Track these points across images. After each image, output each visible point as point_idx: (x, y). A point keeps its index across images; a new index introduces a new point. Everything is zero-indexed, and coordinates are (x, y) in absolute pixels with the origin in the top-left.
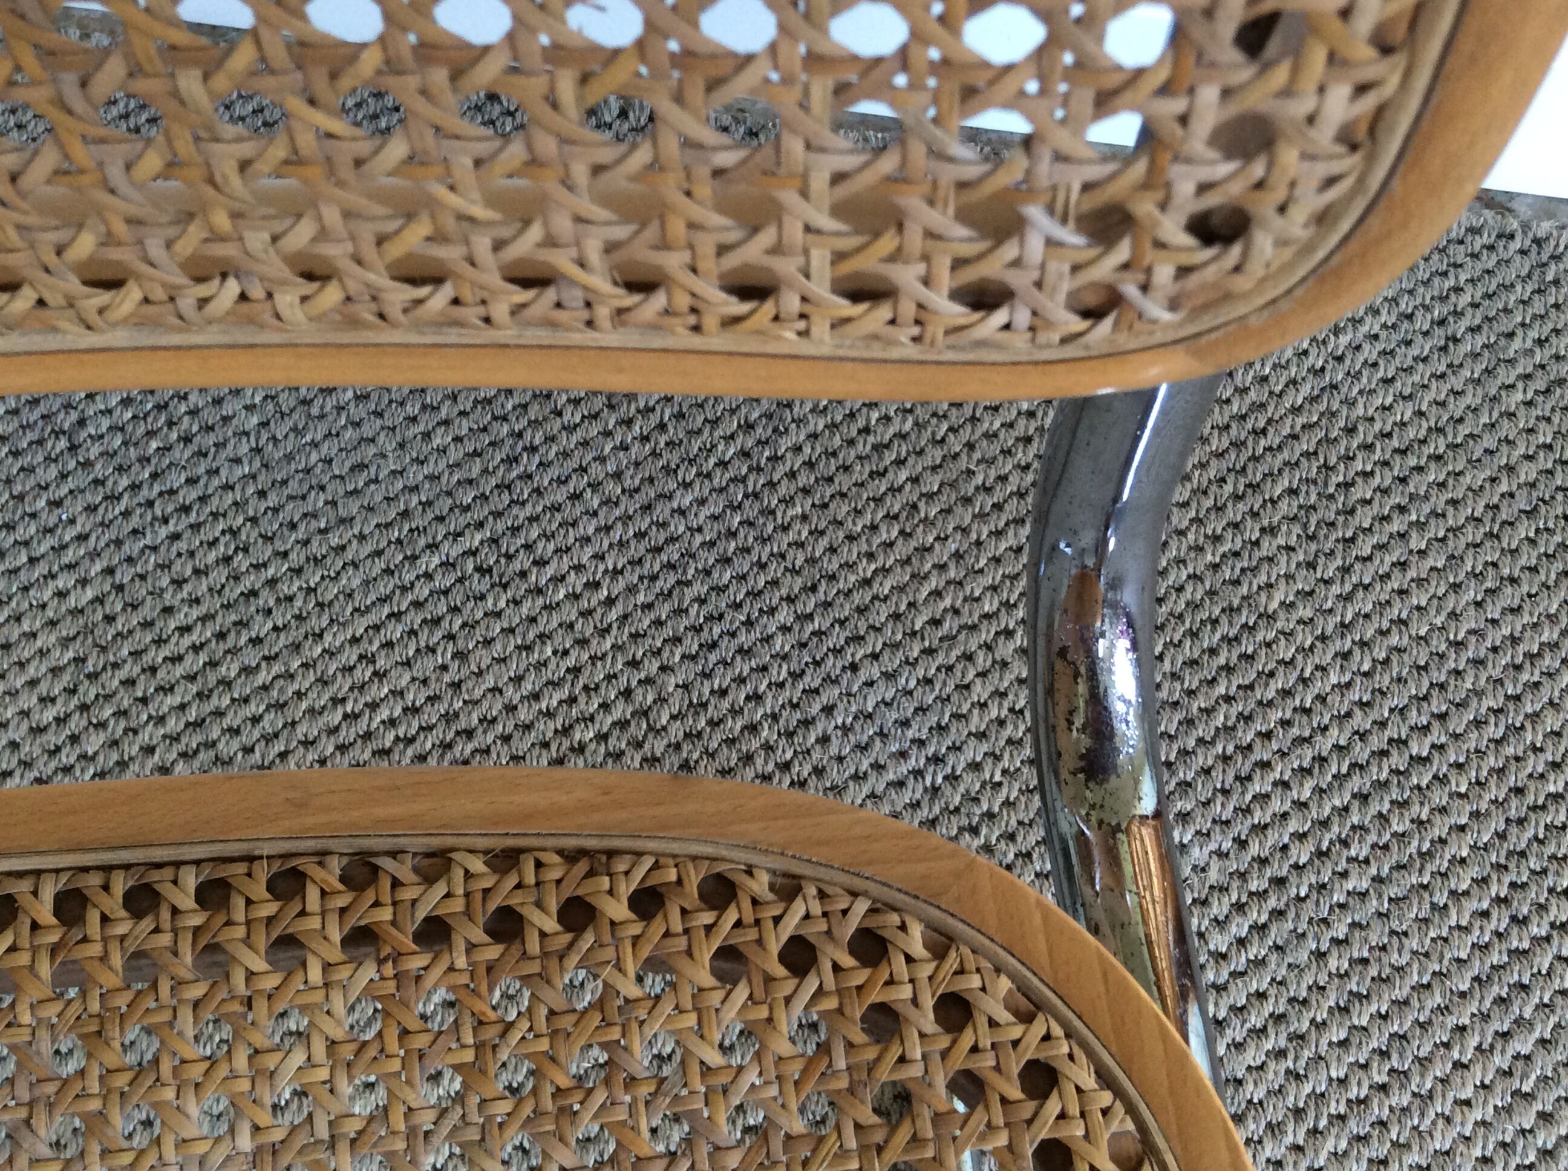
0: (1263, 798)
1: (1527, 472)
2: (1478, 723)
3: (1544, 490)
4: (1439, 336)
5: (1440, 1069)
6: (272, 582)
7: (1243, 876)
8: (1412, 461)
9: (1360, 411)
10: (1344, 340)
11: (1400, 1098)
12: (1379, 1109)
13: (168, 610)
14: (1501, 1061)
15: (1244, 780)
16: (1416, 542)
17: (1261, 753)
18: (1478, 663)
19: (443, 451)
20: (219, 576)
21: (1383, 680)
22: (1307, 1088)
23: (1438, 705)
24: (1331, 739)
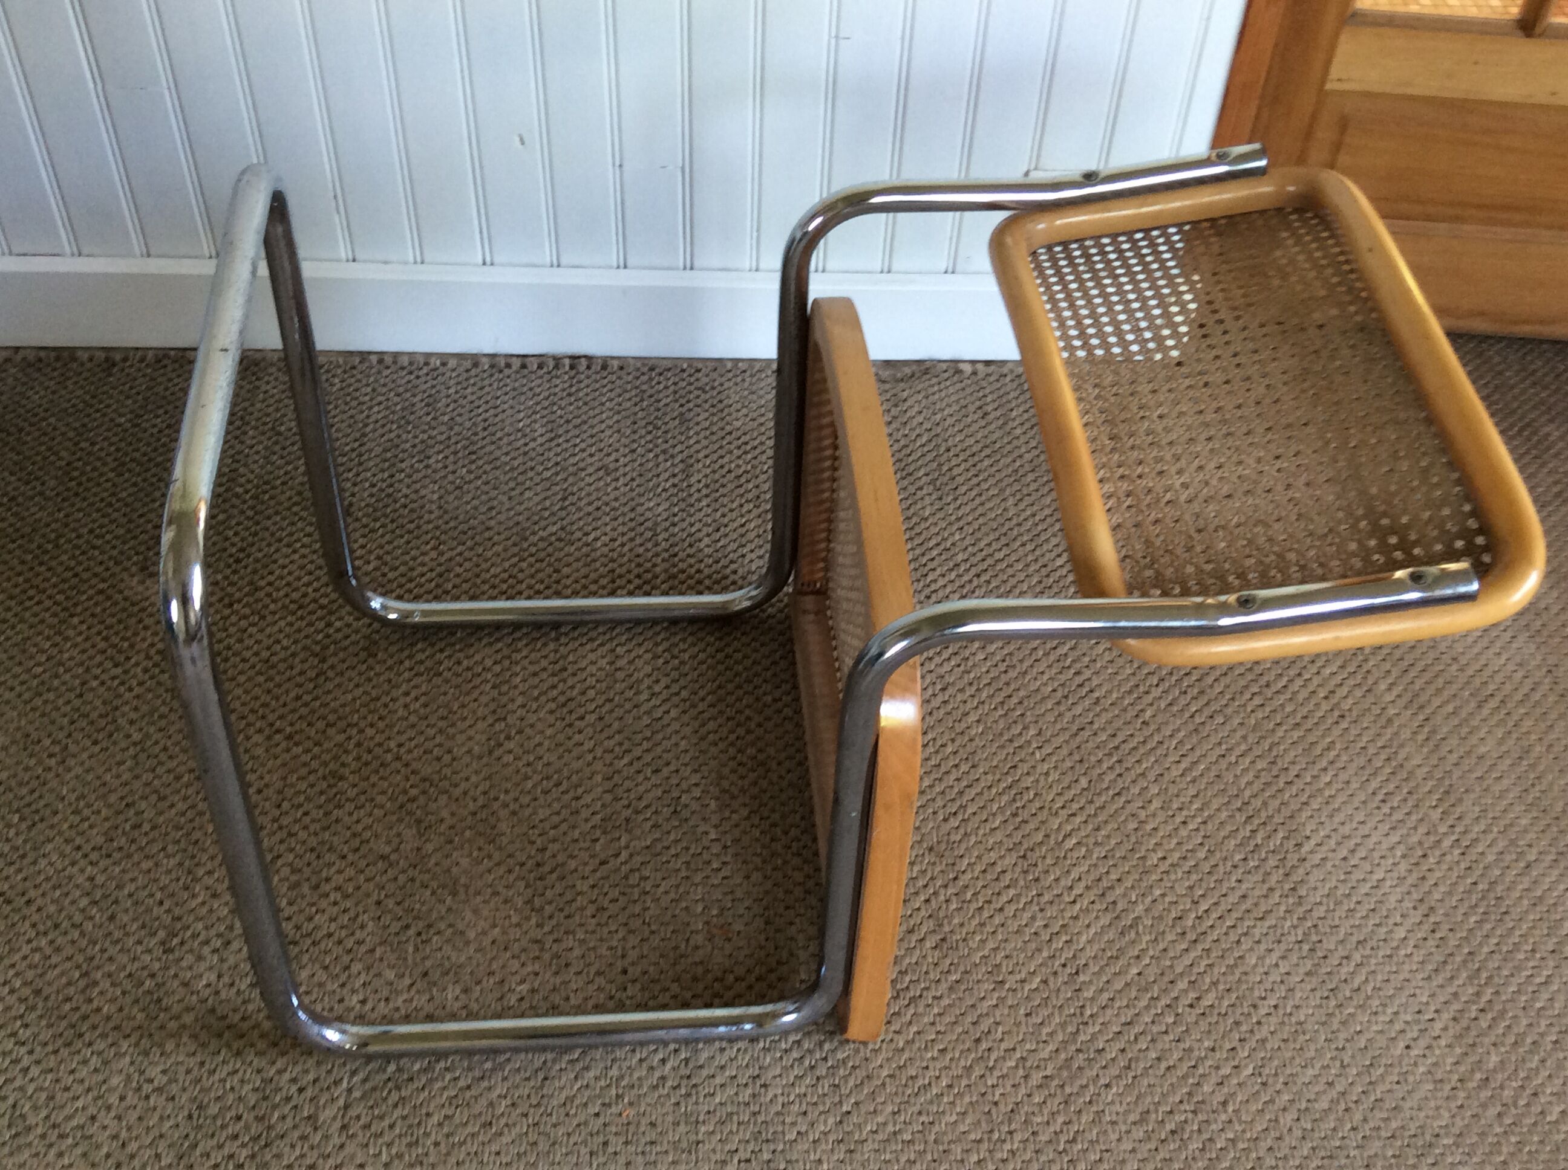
0: (935, 581)
1: (1028, 457)
2: (1023, 545)
3: (1035, 463)
4: (980, 413)
6: (460, 554)
8: (976, 459)
9: (950, 443)
10: (938, 417)
11: (1012, 674)
12: (1004, 678)
13: (412, 569)
14: (1052, 658)
16: (984, 486)
17: (931, 565)
18: (1019, 525)
19: (529, 499)
20: (434, 554)
21: (978, 535)
22: (972, 675)
23: (1004, 541)
24: (960, 557)
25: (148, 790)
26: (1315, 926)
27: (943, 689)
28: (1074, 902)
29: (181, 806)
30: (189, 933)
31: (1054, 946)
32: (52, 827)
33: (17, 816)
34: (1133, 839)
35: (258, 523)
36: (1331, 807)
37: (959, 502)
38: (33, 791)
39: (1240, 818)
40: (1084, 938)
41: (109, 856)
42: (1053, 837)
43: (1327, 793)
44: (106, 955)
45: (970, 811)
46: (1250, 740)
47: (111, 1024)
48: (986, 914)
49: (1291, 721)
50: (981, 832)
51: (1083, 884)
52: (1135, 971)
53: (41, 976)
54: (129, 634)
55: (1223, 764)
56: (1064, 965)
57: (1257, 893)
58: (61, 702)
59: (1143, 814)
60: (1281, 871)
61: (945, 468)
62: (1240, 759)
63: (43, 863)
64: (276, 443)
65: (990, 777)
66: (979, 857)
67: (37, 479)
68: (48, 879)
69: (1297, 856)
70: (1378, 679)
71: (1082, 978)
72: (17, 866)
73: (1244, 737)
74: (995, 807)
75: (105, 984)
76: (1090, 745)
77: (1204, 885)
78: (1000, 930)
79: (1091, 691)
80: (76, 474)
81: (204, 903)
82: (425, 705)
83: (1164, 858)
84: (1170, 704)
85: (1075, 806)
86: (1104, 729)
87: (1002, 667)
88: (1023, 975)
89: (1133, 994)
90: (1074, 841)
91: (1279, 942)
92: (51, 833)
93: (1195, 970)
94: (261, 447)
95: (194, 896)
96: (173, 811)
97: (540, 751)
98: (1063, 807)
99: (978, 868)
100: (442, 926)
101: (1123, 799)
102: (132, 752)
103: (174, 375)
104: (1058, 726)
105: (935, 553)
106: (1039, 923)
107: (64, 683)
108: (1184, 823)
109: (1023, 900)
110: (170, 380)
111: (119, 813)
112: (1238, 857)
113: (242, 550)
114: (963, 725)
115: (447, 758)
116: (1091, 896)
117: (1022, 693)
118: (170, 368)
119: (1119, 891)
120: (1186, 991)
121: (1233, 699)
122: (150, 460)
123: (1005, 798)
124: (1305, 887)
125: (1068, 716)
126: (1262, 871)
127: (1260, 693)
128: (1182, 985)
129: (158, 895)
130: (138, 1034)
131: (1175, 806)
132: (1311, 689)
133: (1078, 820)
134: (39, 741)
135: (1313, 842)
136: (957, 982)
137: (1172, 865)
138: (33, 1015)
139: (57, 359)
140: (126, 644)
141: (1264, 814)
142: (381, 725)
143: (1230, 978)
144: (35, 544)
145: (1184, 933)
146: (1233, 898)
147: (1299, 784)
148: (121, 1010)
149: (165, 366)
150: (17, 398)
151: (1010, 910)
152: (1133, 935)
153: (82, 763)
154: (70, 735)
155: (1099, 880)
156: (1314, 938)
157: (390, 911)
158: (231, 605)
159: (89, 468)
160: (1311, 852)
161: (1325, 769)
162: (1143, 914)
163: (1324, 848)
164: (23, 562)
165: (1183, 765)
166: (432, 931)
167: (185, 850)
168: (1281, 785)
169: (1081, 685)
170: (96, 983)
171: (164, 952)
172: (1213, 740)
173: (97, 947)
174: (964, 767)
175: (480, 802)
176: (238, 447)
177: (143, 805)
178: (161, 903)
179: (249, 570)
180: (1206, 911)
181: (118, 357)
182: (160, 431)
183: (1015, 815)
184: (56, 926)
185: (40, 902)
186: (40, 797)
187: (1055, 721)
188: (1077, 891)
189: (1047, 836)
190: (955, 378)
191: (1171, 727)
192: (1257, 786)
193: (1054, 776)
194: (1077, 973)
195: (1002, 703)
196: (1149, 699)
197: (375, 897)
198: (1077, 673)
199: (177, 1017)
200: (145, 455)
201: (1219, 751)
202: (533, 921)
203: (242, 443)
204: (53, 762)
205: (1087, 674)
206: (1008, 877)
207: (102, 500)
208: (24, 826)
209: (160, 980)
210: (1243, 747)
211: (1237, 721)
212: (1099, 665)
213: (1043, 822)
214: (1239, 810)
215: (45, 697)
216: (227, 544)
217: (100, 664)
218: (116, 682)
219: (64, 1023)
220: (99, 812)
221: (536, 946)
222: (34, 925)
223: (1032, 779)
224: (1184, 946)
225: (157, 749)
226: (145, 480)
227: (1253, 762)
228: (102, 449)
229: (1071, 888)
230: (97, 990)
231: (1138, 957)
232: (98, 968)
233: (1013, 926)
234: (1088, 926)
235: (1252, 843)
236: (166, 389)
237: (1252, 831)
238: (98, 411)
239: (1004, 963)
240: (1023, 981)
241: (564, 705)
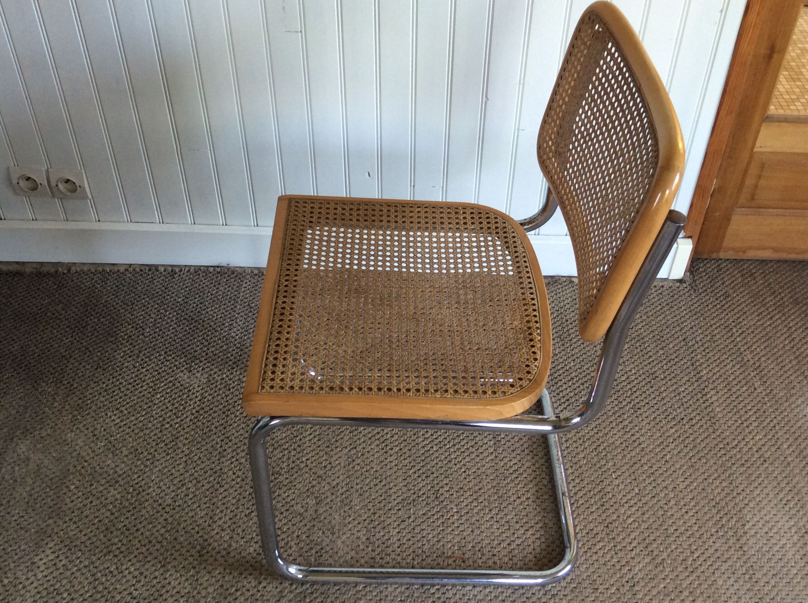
0: (561, 386)
5: (608, 429)
7: (560, 400)
9: (568, 317)
10: (562, 304)
11: (601, 434)
12: (596, 436)
14: (621, 426)
15: (557, 383)
17: (559, 378)
21: (583, 363)
22: (580, 434)
24: (573, 375)
25: (192, 478)
26: (752, 566)
27: (566, 441)
28: (632, 550)
29: (207, 486)
30: (210, 548)
31: (623, 572)
32: (148, 494)
33: (132, 488)
34: (661, 520)
35: (242, 350)
36: (760, 506)
37: (572, 347)
38: (139, 477)
39: (714, 511)
40: (637, 569)
41: (174, 509)
42: (621, 517)
43: (758, 499)
44: (173, 557)
45: (580, 502)
46: (719, 471)
47: (175, 591)
48: (589, 555)
49: (740, 463)
50: (586, 513)
51: (636, 541)
52: (662, 586)
53: (143, 565)
54: (183, 402)
55: (706, 483)
56: (627, 582)
57: (723, 549)
58: (152, 434)
59: (666, 507)
60: (735, 538)
61: (565, 330)
62: (714, 481)
63: (144, 512)
64: (250, 312)
65: (590, 486)
66: (585, 526)
67: (141, 327)
68: (146, 519)
69: (742, 531)
70: (783, 442)
71: (636, 588)
72: (132, 513)
73: (716, 470)
74: (593, 501)
75: (172, 571)
76: (640, 471)
77: (696, 544)
78: (596, 563)
79: (640, 444)
80: (159, 325)
81: (217, 533)
82: (319, 440)
83: (677, 530)
84: (679, 452)
85: (632, 502)
86: (646, 464)
87: (595, 431)
88: (607, 586)
89: (662, 598)
90: (632, 520)
91: (734, 574)
92: (147, 497)
93: (692, 586)
94: (243, 314)
95: (213, 530)
96: (204, 488)
97: (373, 465)
98: (626, 503)
99: (585, 532)
100: (328, 549)
101: (656, 499)
102: (184, 459)
103: (203, 279)
104: (624, 461)
105: (561, 372)
106: (615, 560)
107: (154, 425)
108: (687, 512)
109: (607, 548)
110: (201, 281)
111: (179, 488)
112: (713, 530)
113: (235, 363)
114: (576, 459)
115: (329, 467)
116: (641, 547)
117: (605, 444)
118: (201, 276)
119: (655, 545)
120: (687, 596)
121: (710, 450)
122: (192, 319)
123: (597, 497)
124: (747, 546)
125: (629, 456)
126: (725, 538)
127: (724, 448)
128: (686, 593)
129: (197, 529)
130: (188, 595)
131: (682, 503)
132: (749, 447)
133: (634, 509)
134: (142, 453)
135: (751, 524)
136: (575, 588)
137: (681, 533)
138: (140, 584)
139: (150, 270)
140: (182, 407)
141: (726, 509)
142: (298, 449)
143: (709, 591)
144: (140, 359)
145: (687, 568)
146: (711, 551)
147: (744, 494)
148: (180, 583)
149: (199, 274)
150: (131, 289)
151: (601, 553)
152: (661, 568)
153: (162, 464)
154: (156, 450)
155: (645, 539)
156: (751, 572)
157: (303, 541)
158: (229, 390)
159: (164, 323)
160: (750, 529)
161: (757, 487)
162: (666, 557)
163: (756, 527)
164: (135, 367)
165: (686, 483)
166: (323, 551)
167: (209, 507)
168: (735, 494)
169: (634, 441)
170: (168, 571)
171: (200, 556)
172: (701, 471)
173: (169, 553)
174: (577, 481)
175: (344, 489)
176: (233, 314)
177: (190, 485)
178: (198, 533)
179: (238, 373)
180: (698, 557)
181: (177, 270)
182: (197, 305)
183: (603, 505)
184: (150, 542)
185: (142, 530)
186: (143, 480)
187: (622, 459)
188: (633, 545)
189: (618, 517)
190: (570, 285)
191: (680, 464)
192: (723, 495)
193: (622, 487)
194: (634, 586)
195: (596, 449)
196: (668, 449)
197: (296, 534)
198: (632, 435)
199: (206, 588)
200: (190, 317)
201: (703, 477)
202: (370, 549)
203: (235, 311)
204: (148, 463)
205: (638, 435)
206: (600, 536)
207: (171, 338)
208: (135, 493)
209: (197, 570)
210: (716, 475)
211: (712, 462)
212: (643, 431)
213: (616, 510)
214: (714, 506)
215: (144, 432)
216: (228, 360)
217: (170, 417)
218: (177, 425)
219: (154, 589)
220: (169, 488)
221: (371, 560)
222: (140, 541)
223: (611, 487)
224: (687, 574)
225: (196, 458)
226: (190, 329)
227: (721, 483)
228: (170, 314)
229: (631, 543)
230: (169, 573)
231: (664, 579)
232: (169, 563)
233: (602, 561)
234: (639, 562)
235: (721, 523)
236: (200, 285)
237: (720, 518)
238: (168, 295)
239: (598, 579)
240: (607, 589)
241: (383, 442)
